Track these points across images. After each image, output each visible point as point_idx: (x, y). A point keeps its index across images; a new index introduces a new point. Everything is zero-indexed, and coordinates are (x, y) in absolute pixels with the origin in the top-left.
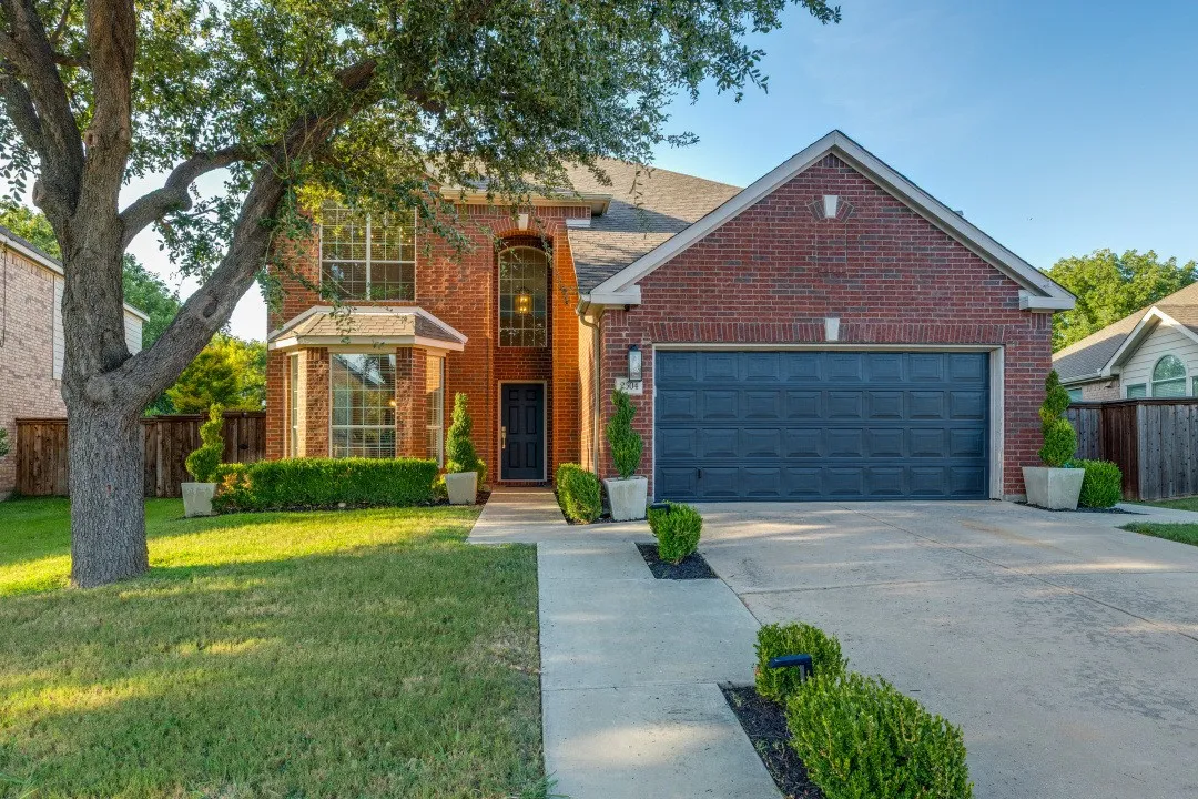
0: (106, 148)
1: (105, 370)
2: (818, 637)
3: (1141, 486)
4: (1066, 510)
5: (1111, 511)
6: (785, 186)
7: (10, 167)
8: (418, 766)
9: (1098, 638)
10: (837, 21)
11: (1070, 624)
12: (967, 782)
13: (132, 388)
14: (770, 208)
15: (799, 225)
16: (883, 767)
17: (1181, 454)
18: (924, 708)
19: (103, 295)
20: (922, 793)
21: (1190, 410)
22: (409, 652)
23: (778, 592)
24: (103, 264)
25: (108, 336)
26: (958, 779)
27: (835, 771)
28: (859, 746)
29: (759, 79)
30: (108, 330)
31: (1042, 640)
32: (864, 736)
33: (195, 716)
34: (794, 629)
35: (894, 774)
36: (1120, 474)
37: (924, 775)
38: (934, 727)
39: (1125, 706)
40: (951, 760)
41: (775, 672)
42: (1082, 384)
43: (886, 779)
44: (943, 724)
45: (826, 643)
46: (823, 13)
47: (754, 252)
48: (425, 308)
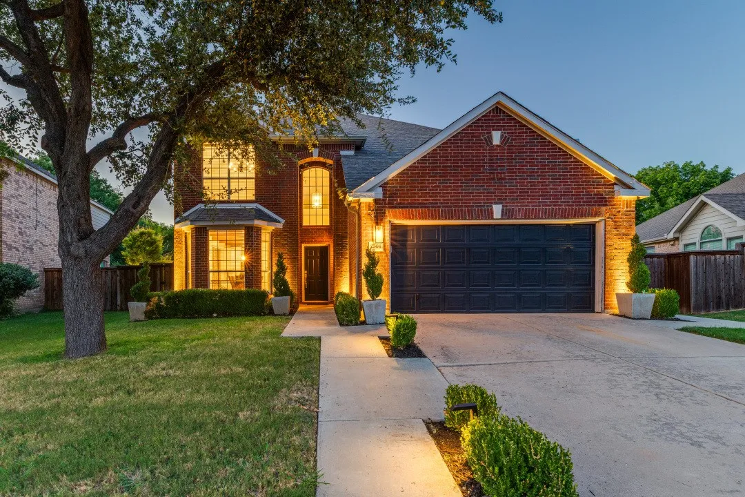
0: (78, 116)
1: (81, 239)
2: (483, 393)
3: (692, 305)
4: (643, 319)
5: (672, 320)
6: (469, 126)
7: (30, 128)
8: (244, 463)
9: (662, 396)
10: (500, 22)
11: (644, 387)
12: (573, 484)
13: (95, 249)
14: (460, 140)
15: (477, 150)
16: (520, 473)
17: (719, 286)
18: (546, 438)
19: (79, 197)
20: (544, 490)
21: (725, 258)
22: (244, 398)
23: (461, 366)
24: (79, 181)
25: (82, 221)
26: (567, 482)
27: (489, 474)
28: (505, 460)
29: (451, 57)
30: (82, 217)
31: (625, 397)
32: (508, 454)
33: (123, 430)
34: (468, 388)
35: (526, 477)
36: (678, 297)
37: (546, 479)
38: (552, 449)
39: (679, 438)
40: (563, 470)
41: (456, 413)
42: (655, 243)
43: (521, 480)
44: (558, 447)
45: (487, 397)
46: (492, 18)
47: (450, 166)
48: (260, 204)
